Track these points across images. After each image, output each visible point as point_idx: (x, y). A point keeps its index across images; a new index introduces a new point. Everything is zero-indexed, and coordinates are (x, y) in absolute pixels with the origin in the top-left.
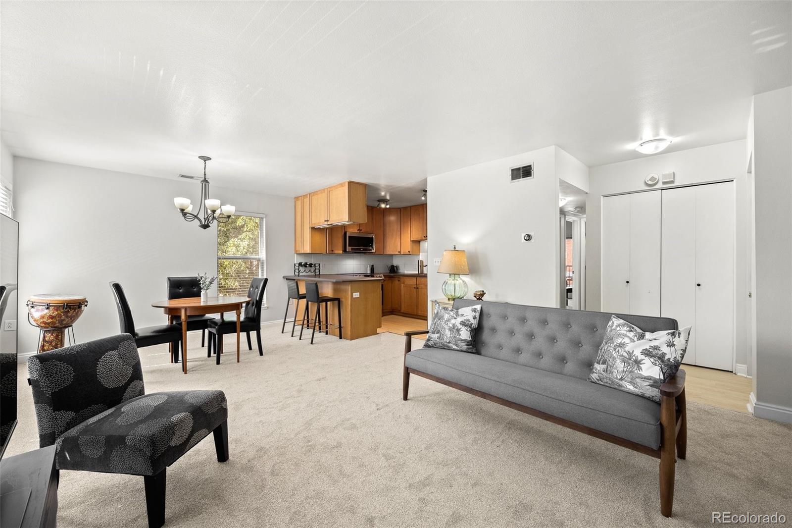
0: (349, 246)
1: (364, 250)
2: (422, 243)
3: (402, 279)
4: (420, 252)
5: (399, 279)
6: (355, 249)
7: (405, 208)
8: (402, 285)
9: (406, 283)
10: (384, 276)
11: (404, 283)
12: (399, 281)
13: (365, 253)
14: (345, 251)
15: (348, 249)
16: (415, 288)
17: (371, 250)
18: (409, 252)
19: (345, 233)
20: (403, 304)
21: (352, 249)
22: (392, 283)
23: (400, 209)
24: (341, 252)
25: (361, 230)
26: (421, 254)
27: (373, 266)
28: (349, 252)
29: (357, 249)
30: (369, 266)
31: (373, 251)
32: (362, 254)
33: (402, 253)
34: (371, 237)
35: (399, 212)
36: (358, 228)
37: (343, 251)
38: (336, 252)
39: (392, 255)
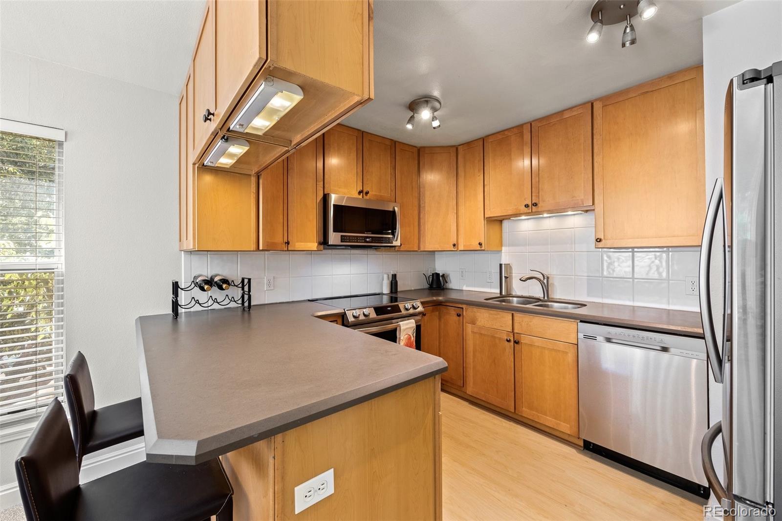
0: (335, 231)
1: (374, 240)
2: (506, 224)
3: (468, 312)
4: (501, 244)
5: (459, 311)
6: (350, 239)
7: (469, 145)
8: (469, 328)
9: (479, 323)
10: (422, 303)
11: (473, 323)
12: (459, 315)
13: (376, 248)
14: (324, 242)
15: (334, 238)
16: (509, 341)
17: (389, 241)
18: (480, 244)
19: (326, 199)
20: (470, 374)
21: (343, 239)
22: (440, 319)
23: (456, 148)
24: (314, 246)
25: (367, 193)
26: (504, 249)
27: (394, 276)
28: (334, 247)
29: (357, 239)
30: (385, 276)
31: (395, 243)
32: (370, 252)
33: (461, 247)
34: (391, 209)
35: (453, 155)
36: (360, 188)
37: (320, 244)
38: (300, 246)
39: (434, 252)
